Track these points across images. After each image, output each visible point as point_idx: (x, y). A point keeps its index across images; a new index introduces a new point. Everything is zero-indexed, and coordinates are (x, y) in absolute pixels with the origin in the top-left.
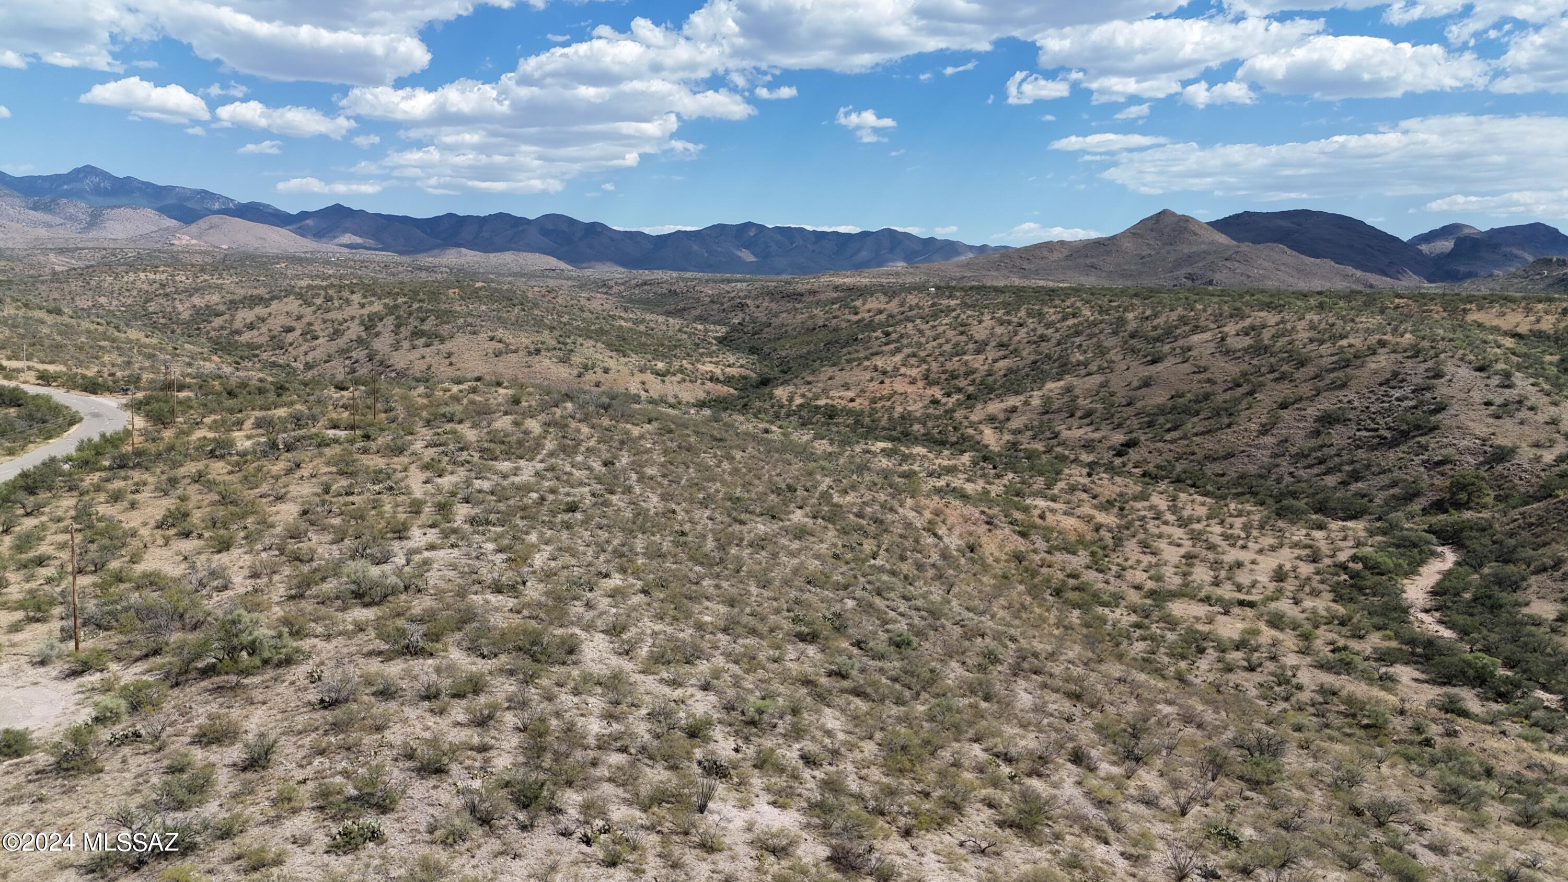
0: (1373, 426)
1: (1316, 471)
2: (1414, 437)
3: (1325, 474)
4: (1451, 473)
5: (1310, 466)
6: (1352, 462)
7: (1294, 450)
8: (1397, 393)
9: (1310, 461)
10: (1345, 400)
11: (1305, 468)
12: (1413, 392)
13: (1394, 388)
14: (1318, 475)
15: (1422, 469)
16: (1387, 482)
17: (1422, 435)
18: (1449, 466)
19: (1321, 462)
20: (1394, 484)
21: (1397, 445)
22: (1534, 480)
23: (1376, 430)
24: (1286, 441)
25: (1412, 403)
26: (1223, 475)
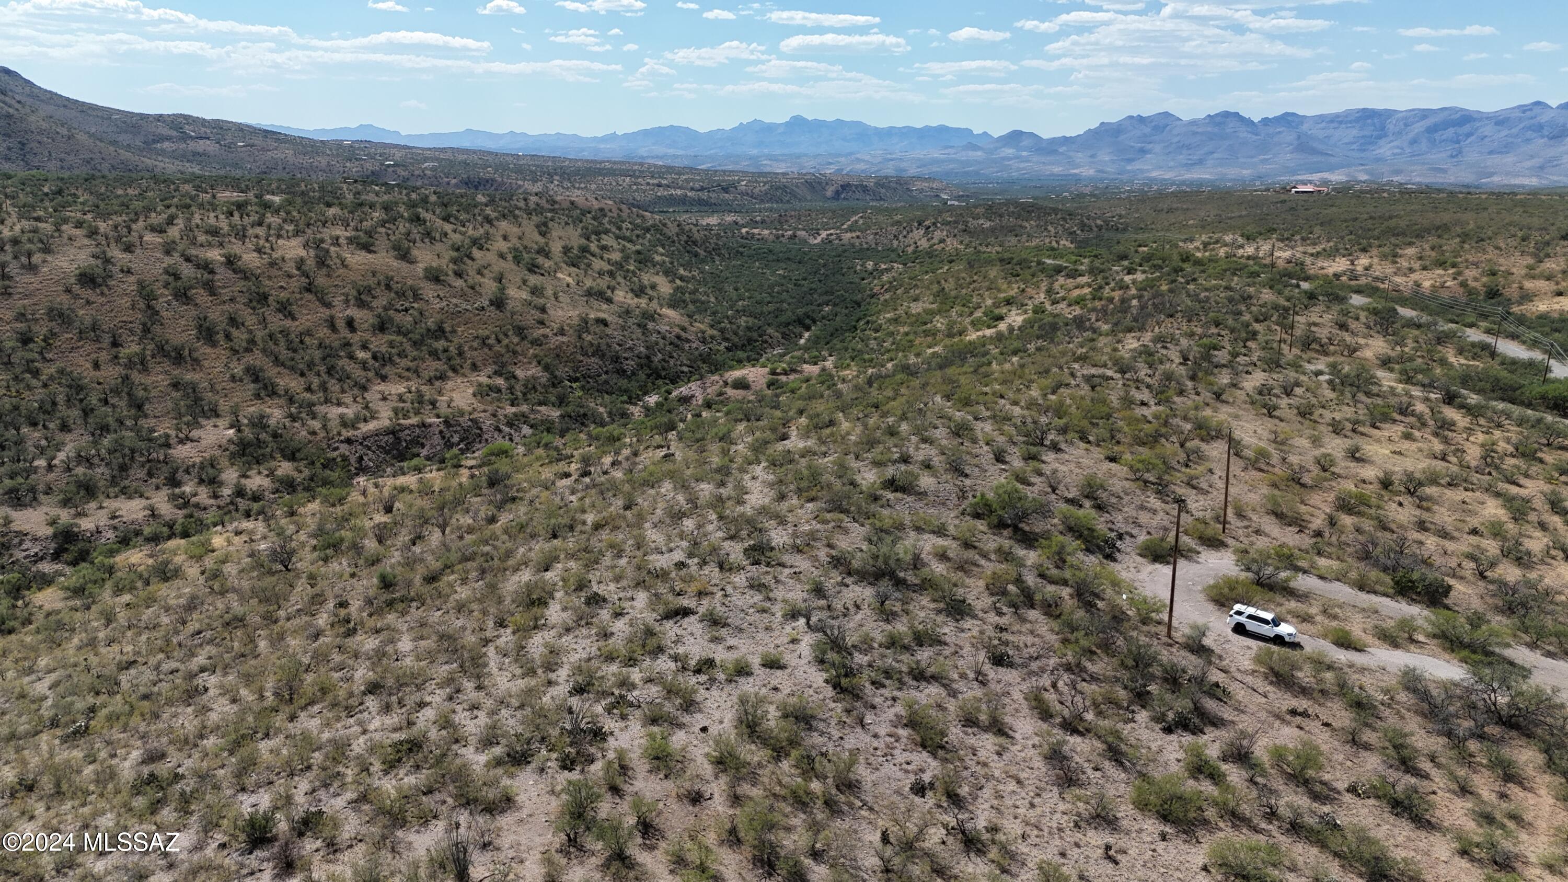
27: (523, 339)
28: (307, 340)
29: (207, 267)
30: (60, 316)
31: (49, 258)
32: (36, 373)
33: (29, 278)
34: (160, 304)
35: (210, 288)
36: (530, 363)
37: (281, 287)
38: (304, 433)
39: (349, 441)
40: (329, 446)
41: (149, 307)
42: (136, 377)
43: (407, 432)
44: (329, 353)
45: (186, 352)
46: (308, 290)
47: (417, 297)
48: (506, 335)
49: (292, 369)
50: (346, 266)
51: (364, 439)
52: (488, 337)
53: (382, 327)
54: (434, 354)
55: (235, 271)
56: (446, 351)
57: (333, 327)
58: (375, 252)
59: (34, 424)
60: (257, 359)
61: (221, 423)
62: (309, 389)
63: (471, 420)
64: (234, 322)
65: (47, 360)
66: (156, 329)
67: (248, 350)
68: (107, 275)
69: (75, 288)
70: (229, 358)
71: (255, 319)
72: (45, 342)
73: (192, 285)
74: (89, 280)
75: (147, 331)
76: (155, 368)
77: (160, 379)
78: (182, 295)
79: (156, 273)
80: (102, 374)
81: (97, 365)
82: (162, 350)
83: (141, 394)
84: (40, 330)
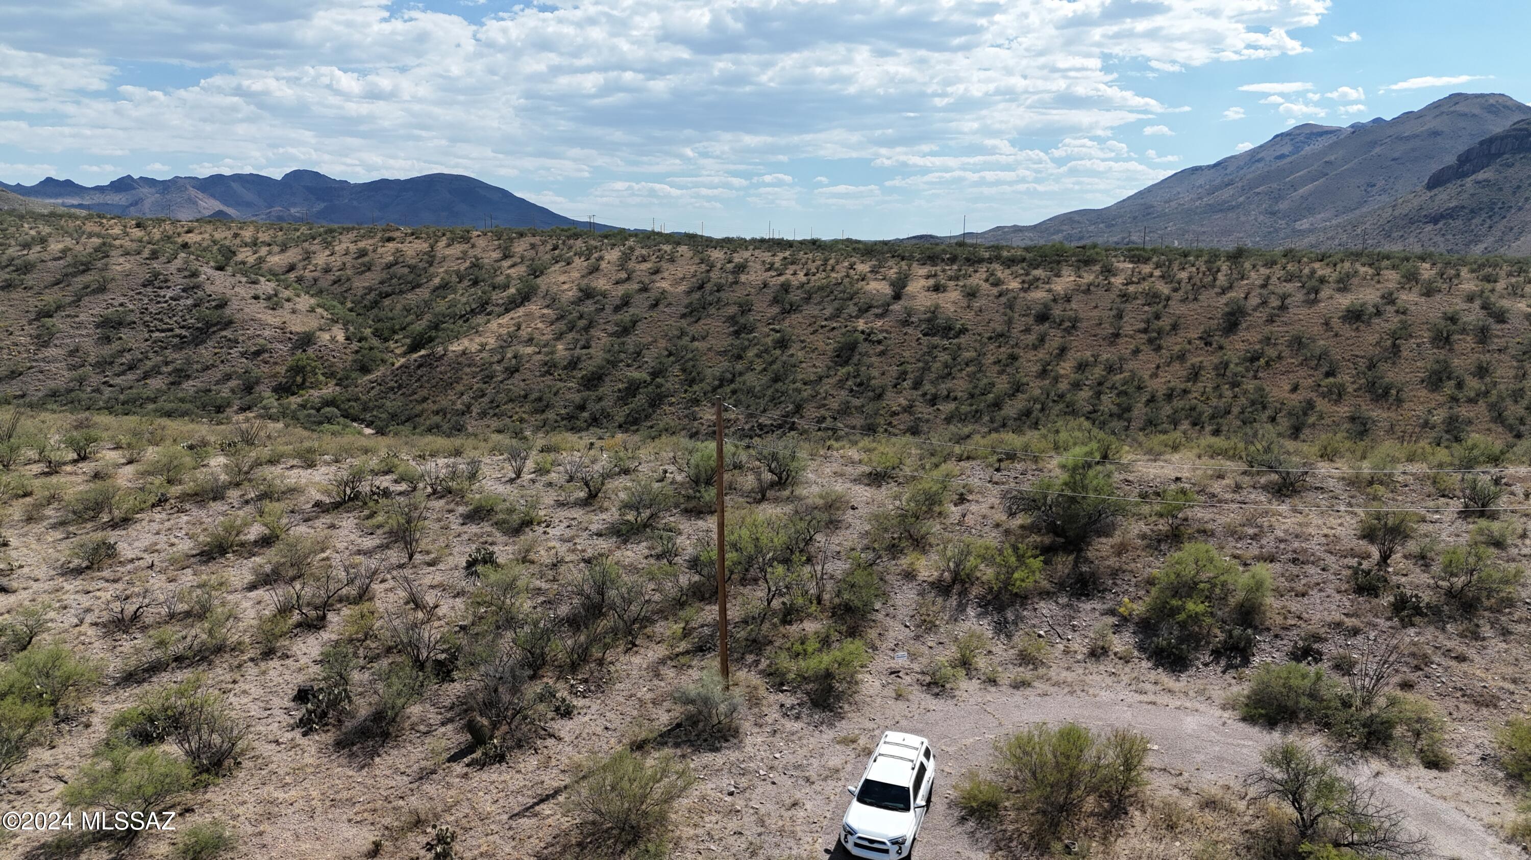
0: (165, 326)
1: (130, 377)
2: (214, 332)
3: (145, 378)
4: (272, 360)
5: (123, 373)
6: (167, 364)
7: (92, 359)
8: (169, 294)
9: (117, 369)
10: (116, 303)
11: (118, 375)
12: (184, 290)
13: (161, 288)
14: (138, 381)
15: (244, 360)
16: (219, 375)
17: (221, 330)
18: (266, 355)
19: (131, 367)
20: (228, 377)
21: (203, 342)
22: (344, 357)
23: (172, 330)
24: (78, 351)
25: (189, 302)
26: (23, 396)
29: (1501, 317)
30: (1298, 343)
31: (1338, 296)
32: (1235, 385)
33: (1304, 311)
34: (1408, 346)
35: (1483, 335)
41: (1395, 346)
42: (1322, 405)
45: (1394, 392)
49: (1511, 428)
59: (1193, 424)
60: (1464, 411)
64: (1482, 371)
65: (1255, 377)
66: (1383, 367)
67: (1472, 401)
68: (1378, 313)
69: (1336, 322)
70: (1440, 405)
71: (1512, 373)
72: (1267, 363)
73: (1464, 331)
74: (1355, 316)
75: (1372, 366)
76: (1348, 400)
77: (1344, 410)
78: (1442, 339)
79: (1435, 316)
80: (1293, 396)
81: (1295, 389)
82: (1371, 387)
83: (1312, 420)
84: (1272, 352)
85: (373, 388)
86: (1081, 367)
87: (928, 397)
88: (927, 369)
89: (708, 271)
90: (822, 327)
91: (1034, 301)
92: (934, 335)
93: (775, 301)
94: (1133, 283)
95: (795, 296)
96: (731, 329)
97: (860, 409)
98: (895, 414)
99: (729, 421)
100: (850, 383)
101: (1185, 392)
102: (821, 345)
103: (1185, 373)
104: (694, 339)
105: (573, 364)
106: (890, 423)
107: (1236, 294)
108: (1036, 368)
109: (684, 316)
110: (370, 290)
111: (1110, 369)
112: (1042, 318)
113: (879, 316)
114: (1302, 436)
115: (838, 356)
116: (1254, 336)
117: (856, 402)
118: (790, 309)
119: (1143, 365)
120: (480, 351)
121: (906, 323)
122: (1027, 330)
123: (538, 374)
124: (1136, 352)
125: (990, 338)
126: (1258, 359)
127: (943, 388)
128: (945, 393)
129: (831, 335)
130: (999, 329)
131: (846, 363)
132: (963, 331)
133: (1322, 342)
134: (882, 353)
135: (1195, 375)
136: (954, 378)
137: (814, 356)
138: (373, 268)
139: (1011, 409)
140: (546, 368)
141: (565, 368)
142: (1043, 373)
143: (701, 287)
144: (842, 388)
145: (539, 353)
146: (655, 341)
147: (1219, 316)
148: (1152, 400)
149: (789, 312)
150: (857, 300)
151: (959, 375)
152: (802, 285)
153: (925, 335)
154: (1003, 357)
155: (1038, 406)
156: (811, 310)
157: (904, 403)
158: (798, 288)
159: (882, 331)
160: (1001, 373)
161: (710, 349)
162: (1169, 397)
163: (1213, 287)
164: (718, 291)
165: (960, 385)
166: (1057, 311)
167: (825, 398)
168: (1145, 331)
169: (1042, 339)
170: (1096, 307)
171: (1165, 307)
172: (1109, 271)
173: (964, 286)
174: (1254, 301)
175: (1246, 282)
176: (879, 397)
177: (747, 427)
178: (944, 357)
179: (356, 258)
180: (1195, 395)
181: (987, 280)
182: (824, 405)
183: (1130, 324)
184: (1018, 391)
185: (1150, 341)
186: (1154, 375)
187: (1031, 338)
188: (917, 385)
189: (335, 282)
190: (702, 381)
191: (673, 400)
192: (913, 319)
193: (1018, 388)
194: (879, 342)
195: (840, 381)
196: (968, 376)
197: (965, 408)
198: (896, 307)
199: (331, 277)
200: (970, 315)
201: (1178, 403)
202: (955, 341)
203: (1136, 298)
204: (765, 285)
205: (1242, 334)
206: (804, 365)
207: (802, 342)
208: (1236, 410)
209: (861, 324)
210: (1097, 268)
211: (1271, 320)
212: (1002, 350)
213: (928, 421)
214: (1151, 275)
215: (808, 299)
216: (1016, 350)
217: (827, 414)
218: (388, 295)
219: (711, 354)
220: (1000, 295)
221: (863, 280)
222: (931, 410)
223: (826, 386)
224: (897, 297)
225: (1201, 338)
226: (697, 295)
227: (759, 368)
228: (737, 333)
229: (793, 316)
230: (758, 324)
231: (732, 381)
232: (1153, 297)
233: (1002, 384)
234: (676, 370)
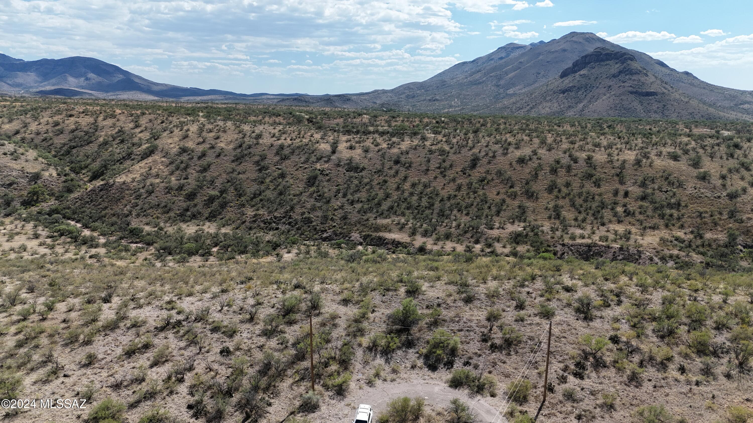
4: (19, 188)
15: (3, 189)
18: (15, 186)
22: (58, 185)
27: (730, 218)
28: (597, 197)
29: (575, 161)
30: (500, 173)
31: (515, 151)
32: (475, 192)
33: (502, 158)
34: (541, 174)
35: (569, 169)
36: (722, 231)
37: (605, 173)
38: (549, 237)
39: (563, 245)
40: (554, 244)
41: (536, 174)
42: (508, 201)
43: (598, 248)
44: (603, 205)
45: (535, 194)
46: (618, 175)
47: (680, 185)
48: (721, 214)
49: (577, 209)
50: (650, 166)
51: (572, 246)
52: (706, 212)
53: (643, 198)
54: (662, 216)
55: (587, 163)
56: (671, 215)
57: (616, 193)
58: (679, 161)
59: (459, 211)
60: (561, 202)
61: (522, 224)
62: (576, 220)
63: (638, 251)
64: (568, 185)
65: (483, 189)
66: (532, 183)
67: (564, 198)
68: (530, 159)
69: (514, 163)
70: (552, 200)
71: (579, 185)
72: (488, 183)
73: (562, 167)
74: (521, 161)
75: (527, 183)
76: (518, 198)
77: (516, 203)
78: (554, 171)
79: (551, 160)
80: (498, 197)
81: (498, 194)
82: (527, 192)
83: (504, 207)
84: (489, 177)
85: (77, 202)
86: (414, 185)
87: (350, 201)
88: (349, 187)
89: (243, 138)
90: (300, 167)
91: (393, 154)
92: (351, 171)
93: (277, 154)
94: (434, 144)
95: (286, 151)
96: (257, 168)
97: (320, 208)
98: (336, 210)
99: (260, 215)
100: (315, 195)
101: (455, 196)
102: (300, 176)
103: (455, 187)
104: (239, 173)
105: (181, 188)
106: (334, 214)
107: (476, 150)
108: (395, 186)
109: (233, 161)
110: (64, 145)
111: (425, 186)
112: (397, 162)
113: (326, 162)
114: (501, 215)
115: (309, 182)
116: (482, 170)
117: (318, 204)
118: (285, 158)
119: (438, 184)
120: (132, 182)
121: (338, 165)
122: (391, 168)
123: (163, 193)
124: (436, 178)
125: (375, 172)
126: (484, 181)
127: (357, 196)
128: (357, 199)
129: (305, 171)
130: (379, 167)
131: (312, 185)
132: (364, 169)
133: (509, 173)
134: (329, 180)
135: (459, 188)
136: (360, 192)
137: (297, 181)
138: (64, 132)
139: (385, 206)
140: (167, 190)
141: (177, 190)
142: (398, 188)
143: (240, 146)
144: (311, 197)
145: (163, 182)
146: (220, 175)
147: (469, 160)
148: (442, 200)
149: (284, 159)
150: (315, 154)
151: (363, 190)
152: (289, 146)
153: (347, 171)
154: (381, 181)
155: (396, 204)
156: (294, 158)
157: (340, 204)
158: (288, 147)
159: (328, 169)
160: (380, 189)
161: (247, 179)
162: (449, 198)
163: (467, 146)
164: (249, 148)
165: (363, 195)
166: (403, 159)
167: (304, 203)
168: (439, 168)
169: (397, 172)
170: (419, 156)
171: (447, 156)
172: (424, 139)
173: (363, 146)
174: (483, 154)
175: (480, 144)
176: (328, 202)
177: (269, 218)
178: (356, 182)
179: (54, 126)
180: (459, 197)
181: (373, 143)
182: (304, 206)
183: (434, 164)
184: (388, 197)
185: (441, 173)
186: (443, 189)
187: (392, 172)
188: (345, 196)
189: (43, 140)
190: (245, 195)
191: (232, 204)
192: (341, 164)
193: (388, 196)
194: (327, 175)
195: (310, 194)
196: (367, 190)
197: (366, 206)
198: (333, 157)
199: (41, 137)
200: (366, 161)
201: (453, 201)
202: (360, 174)
203: (435, 152)
204: (272, 145)
205: (478, 169)
206: (293, 186)
207: (292, 174)
208: (475, 204)
209: (318, 166)
210: (419, 137)
211: (489, 163)
212: (381, 178)
213: (350, 213)
214: (442, 141)
215: (293, 153)
216: (386, 178)
217: (305, 211)
218: (74, 147)
219: (249, 181)
220: (379, 151)
221: (318, 143)
222: (351, 207)
223: (304, 198)
224: (334, 152)
225: (461, 171)
226: (239, 150)
227: (272, 188)
228: (260, 170)
229: (287, 161)
230: (270, 166)
231: (260, 195)
232: (442, 152)
233: (381, 194)
234: (232, 189)
